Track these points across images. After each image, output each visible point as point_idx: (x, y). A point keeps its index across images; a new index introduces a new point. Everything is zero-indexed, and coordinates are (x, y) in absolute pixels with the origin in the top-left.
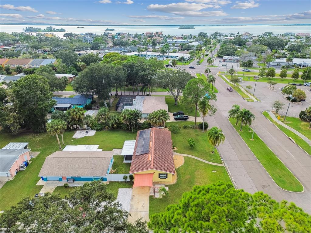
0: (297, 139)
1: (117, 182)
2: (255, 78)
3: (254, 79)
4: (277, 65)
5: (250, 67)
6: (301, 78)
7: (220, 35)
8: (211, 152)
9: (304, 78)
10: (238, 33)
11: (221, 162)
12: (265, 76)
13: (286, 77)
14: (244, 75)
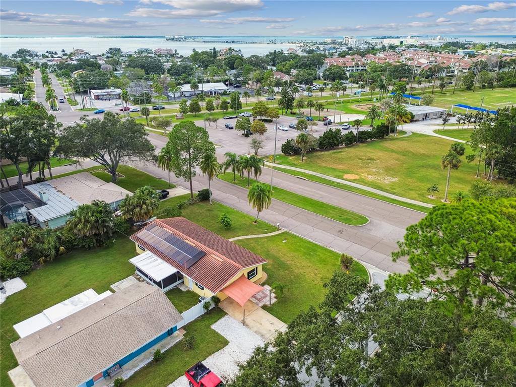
0: (306, 176)
1: (194, 321)
2: (177, 116)
3: (177, 119)
4: (181, 95)
5: (149, 103)
6: (232, 108)
7: (31, 55)
8: (253, 223)
9: (235, 108)
10: (63, 51)
11: (277, 229)
12: (189, 113)
13: (214, 110)
14: (161, 115)
